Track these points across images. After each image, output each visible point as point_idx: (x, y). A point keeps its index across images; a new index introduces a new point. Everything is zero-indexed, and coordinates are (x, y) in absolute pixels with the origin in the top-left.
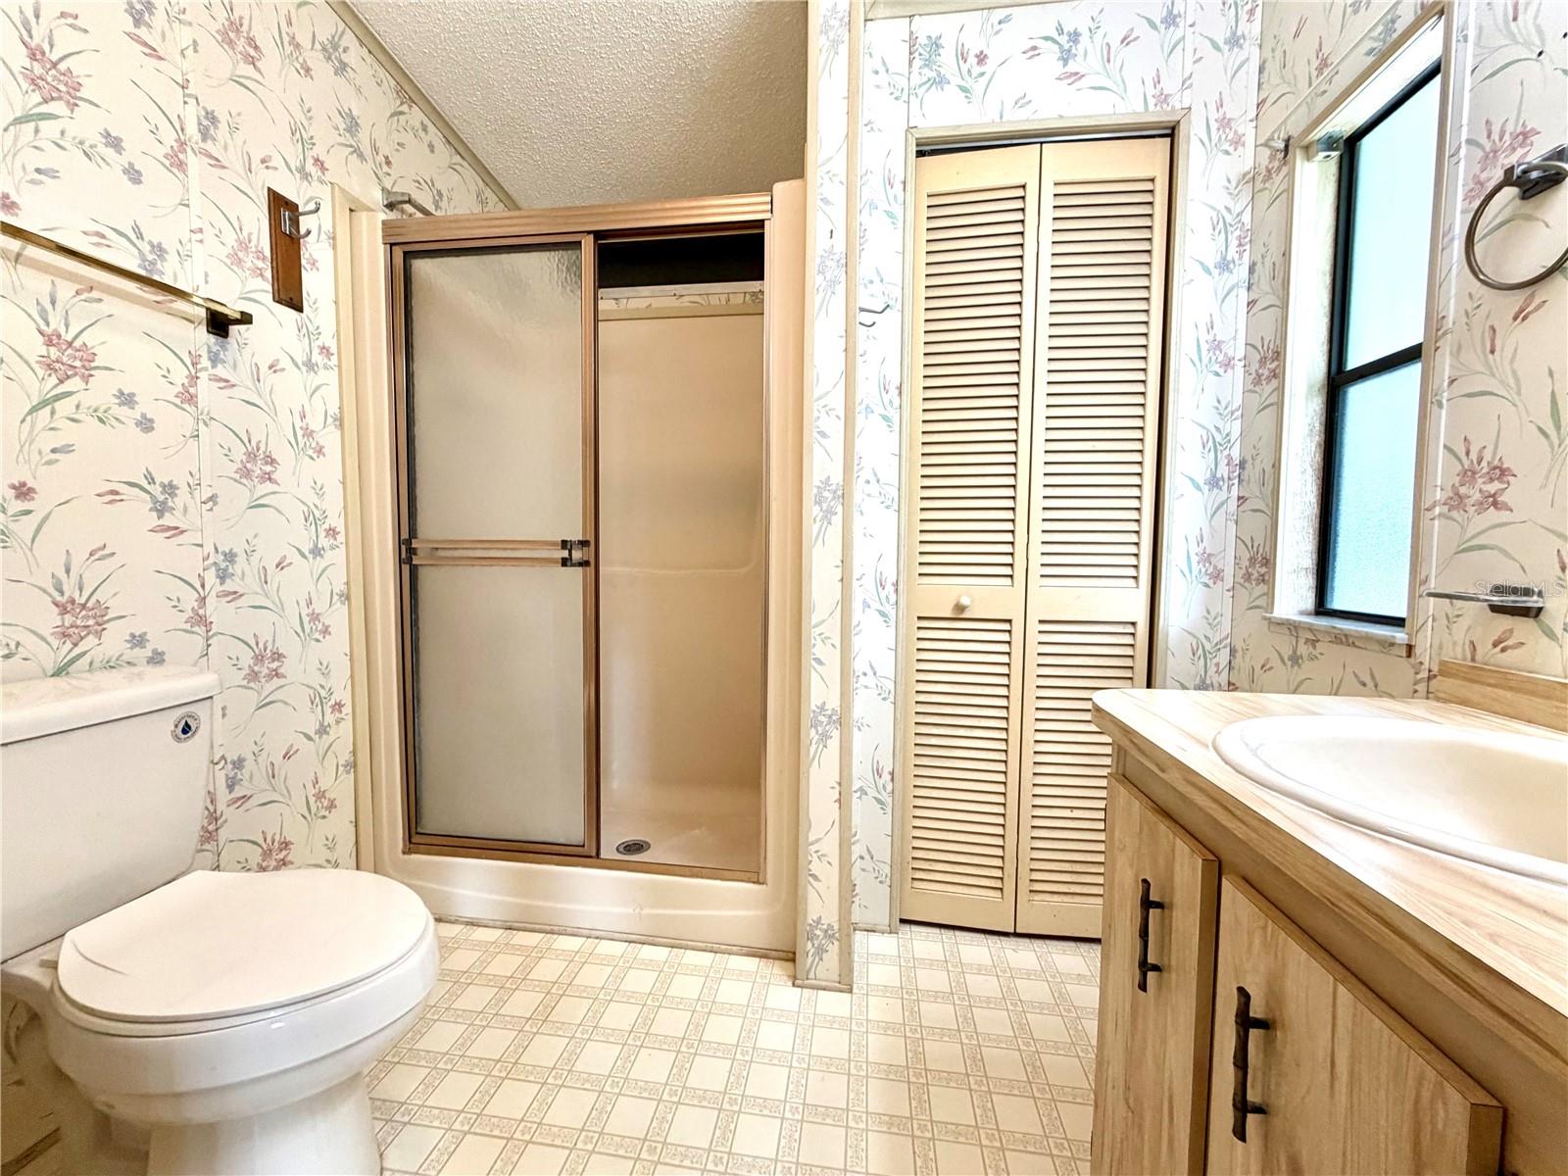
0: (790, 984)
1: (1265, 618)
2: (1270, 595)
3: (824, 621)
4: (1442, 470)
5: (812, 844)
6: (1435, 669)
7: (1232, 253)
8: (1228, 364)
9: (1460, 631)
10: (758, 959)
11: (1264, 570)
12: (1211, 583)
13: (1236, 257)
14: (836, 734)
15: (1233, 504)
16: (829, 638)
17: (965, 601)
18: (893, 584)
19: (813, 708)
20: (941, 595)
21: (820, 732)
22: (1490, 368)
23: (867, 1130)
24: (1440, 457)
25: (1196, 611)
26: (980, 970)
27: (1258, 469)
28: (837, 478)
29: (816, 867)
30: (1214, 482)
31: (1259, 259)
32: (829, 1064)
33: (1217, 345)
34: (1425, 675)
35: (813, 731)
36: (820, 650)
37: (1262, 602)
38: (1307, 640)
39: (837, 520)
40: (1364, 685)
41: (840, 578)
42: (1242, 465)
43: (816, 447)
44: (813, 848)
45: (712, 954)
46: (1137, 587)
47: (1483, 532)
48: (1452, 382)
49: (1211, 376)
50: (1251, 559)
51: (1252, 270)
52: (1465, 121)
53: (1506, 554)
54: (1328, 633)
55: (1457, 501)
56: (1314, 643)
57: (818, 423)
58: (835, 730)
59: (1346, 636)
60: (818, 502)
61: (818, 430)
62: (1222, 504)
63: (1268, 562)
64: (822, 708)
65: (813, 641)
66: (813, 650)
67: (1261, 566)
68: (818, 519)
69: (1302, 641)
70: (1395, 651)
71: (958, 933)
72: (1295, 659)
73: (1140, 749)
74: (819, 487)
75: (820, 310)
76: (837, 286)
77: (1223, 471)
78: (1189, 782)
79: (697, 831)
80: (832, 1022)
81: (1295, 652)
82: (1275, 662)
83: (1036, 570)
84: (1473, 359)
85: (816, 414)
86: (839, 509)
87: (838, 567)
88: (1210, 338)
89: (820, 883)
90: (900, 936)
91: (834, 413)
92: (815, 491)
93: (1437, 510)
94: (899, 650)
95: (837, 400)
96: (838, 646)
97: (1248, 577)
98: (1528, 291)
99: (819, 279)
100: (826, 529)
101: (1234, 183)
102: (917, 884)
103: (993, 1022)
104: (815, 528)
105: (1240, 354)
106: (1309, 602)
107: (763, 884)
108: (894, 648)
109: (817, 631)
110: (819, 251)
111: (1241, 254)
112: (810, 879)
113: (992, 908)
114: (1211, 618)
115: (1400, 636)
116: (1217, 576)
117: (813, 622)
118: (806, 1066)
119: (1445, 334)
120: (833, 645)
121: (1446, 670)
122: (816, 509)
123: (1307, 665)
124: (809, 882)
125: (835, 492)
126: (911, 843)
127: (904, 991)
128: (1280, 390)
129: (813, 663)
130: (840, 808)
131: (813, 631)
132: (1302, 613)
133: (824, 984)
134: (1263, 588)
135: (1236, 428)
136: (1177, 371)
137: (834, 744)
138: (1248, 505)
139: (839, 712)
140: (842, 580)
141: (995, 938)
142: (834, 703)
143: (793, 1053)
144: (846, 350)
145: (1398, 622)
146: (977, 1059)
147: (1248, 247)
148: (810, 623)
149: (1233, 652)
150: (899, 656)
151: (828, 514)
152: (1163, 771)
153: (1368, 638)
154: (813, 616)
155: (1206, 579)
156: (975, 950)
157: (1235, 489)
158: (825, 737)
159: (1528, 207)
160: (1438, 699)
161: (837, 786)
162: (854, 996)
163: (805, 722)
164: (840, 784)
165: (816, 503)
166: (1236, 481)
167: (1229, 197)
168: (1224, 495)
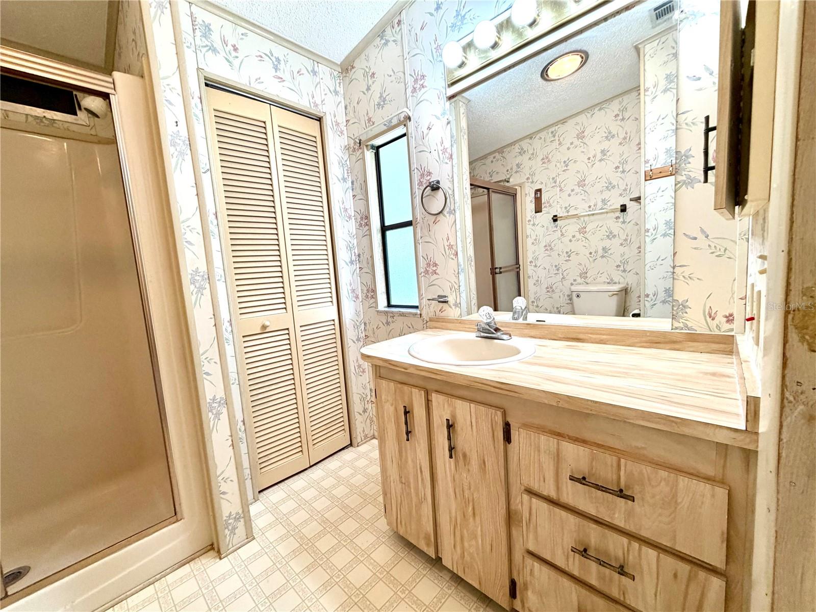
0: (218, 560)
1: (376, 311)
2: (376, 302)
3: (208, 350)
4: (422, 263)
5: (219, 476)
6: (428, 320)
7: (346, 176)
8: (350, 217)
9: (432, 309)
10: (188, 564)
11: (372, 294)
12: (355, 300)
13: (347, 177)
14: (225, 411)
15: (358, 270)
16: (212, 359)
17: (267, 323)
18: (228, 322)
19: (208, 401)
20: (253, 323)
21: (214, 413)
22: (429, 235)
23: (302, 580)
24: (421, 259)
25: (353, 311)
26: (304, 489)
27: (366, 258)
28: (203, 268)
29: (224, 487)
30: (352, 262)
31: (355, 180)
32: (267, 574)
33: (346, 210)
34: (425, 322)
35: (210, 414)
36: (206, 367)
37: (374, 305)
38: (391, 316)
39: (207, 292)
40: (410, 328)
41: (214, 324)
42: (359, 255)
43: (186, 250)
44: (220, 478)
45: (152, 586)
46: (333, 305)
47: (434, 280)
48: (421, 237)
49: (345, 221)
50: (367, 290)
51: (352, 183)
52: (415, 162)
53: (439, 287)
54: (398, 313)
55: (427, 272)
56: (393, 317)
57: (185, 236)
58: (224, 408)
59: (403, 314)
60: (193, 282)
61: (186, 240)
62: (355, 270)
63: (374, 291)
64: (214, 399)
65: (202, 364)
66: (203, 369)
67: (371, 292)
68: (194, 293)
69: (389, 317)
70: (417, 316)
71: (286, 482)
72: (388, 323)
73: (394, 365)
74: (191, 274)
75: (176, 168)
76: (185, 156)
77: (354, 258)
78: (418, 370)
79: (74, 531)
80: (256, 557)
81: (387, 321)
82: (381, 325)
83: (296, 304)
84: (425, 231)
85: (183, 231)
86: (207, 286)
87: (211, 318)
88: (343, 207)
89: (228, 495)
90: (261, 499)
91: (196, 231)
92: (190, 276)
93: (422, 274)
94: (237, 356)
95: (196, 222)
96: (219, 362)
97: (367, 297)
98: (436, 216)
99: (172, 149)
100: (200, 298)
101: (343, 148)
102: (263, 470)
103: (321, 504)
104: (194, 298)
105: (353, 215)
106: (386, 304)
107: (181, 519)
108: (234, 355)
109: (204, 357)
110: (170, 132)
111: (348, 176)
112: (222, 496)
113: (300, 461)
114: (357, 313)
115: (418, 311)
116: (357, 297)
117: (201, 352)
118: (256, 584)
119: (418, 223)
120: (215, 363)
121: (431, 320)
122: (192, 287)
123: (392, 324)
124: (221, 498)
125: (203, 276)
126: (256, 451)
127: (279, 520)
128: (370, 230)
129: (204, 376)
130: (233, 448)
131: (201, 357)
132: (385, 307)
133: (239, 545)
134: (373, 300)
135: (355, 242)
136: (335, 219)
137: (224, 416)
138: (364, 270)
139: (225, 398)
140: (215, 325)
141: (302, 474)
142: (221, 394)
143: (244, 585)
144: (197, 195)
145: (417, 307)
146: (325, 521)
147: (350, 174)
148: (199, 354)
149: (365, 324)
150: (238, 360)
151: (200, 289)
152: (406, 369)
153: (410, 313)
154: (200, 349)
155: (354, 299)
156: (297, 483)
157: (358, 264)
158: (218, 415)
159: (433, 193)
160: (430, 328)
161: (230, 438)
162: (257, 539)
163: (204, 409)
164: (231, 436)
165: (191, 283)
166: (358, 262)
167: (342, 153)
168: (355, 268)
